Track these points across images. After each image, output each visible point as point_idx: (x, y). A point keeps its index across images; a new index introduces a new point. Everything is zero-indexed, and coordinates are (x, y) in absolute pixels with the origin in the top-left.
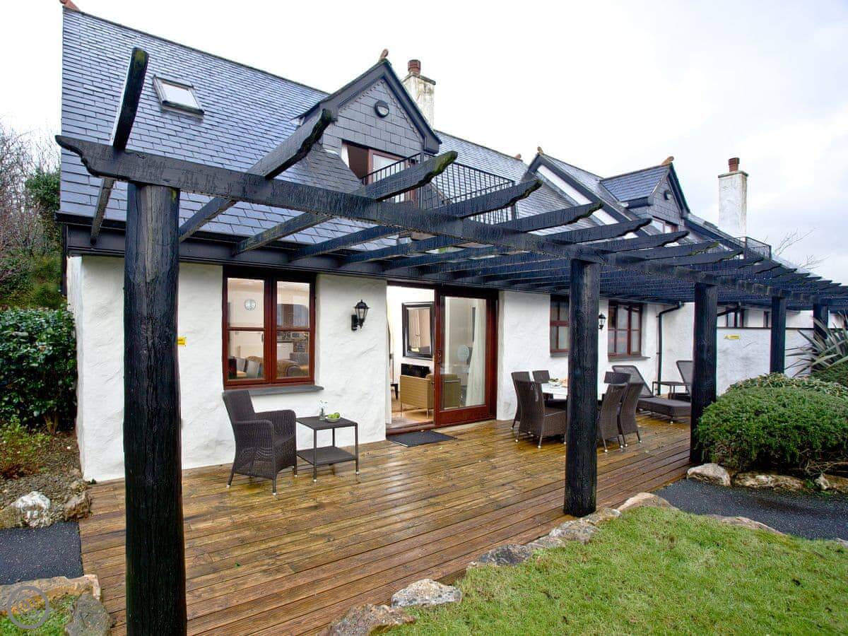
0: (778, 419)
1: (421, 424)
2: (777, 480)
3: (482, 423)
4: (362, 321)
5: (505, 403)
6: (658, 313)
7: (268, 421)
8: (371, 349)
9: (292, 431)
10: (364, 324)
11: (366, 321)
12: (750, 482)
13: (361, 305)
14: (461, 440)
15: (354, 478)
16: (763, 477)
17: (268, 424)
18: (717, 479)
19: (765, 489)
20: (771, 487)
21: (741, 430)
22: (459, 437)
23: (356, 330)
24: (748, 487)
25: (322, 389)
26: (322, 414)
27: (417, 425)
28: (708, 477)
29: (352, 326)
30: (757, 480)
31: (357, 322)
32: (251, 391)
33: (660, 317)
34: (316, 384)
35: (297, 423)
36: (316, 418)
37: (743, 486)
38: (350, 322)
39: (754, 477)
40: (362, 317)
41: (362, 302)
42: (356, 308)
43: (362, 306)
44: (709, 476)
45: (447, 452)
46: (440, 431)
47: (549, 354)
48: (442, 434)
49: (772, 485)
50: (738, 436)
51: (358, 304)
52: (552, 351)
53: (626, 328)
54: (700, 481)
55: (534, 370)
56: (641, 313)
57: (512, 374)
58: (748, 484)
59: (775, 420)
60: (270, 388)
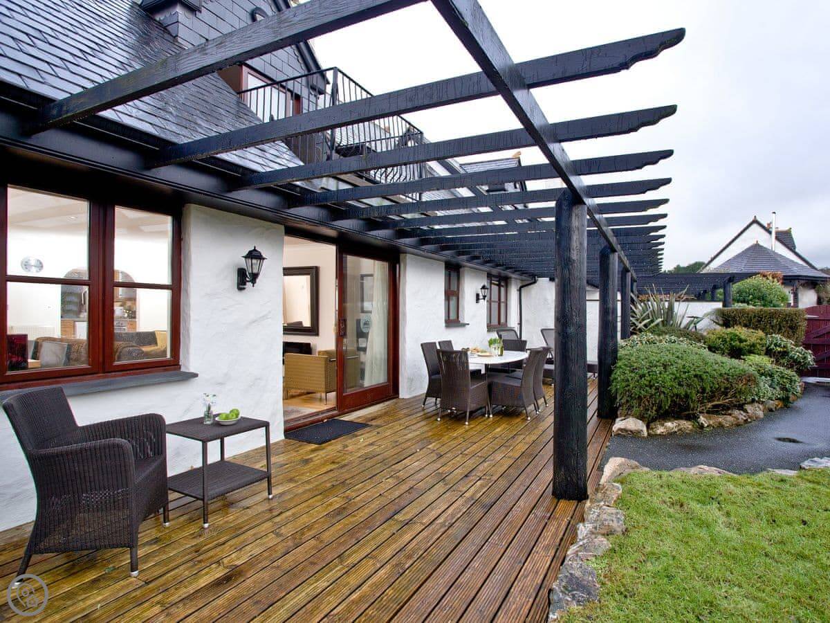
0: (682, 370)
1: (322, 412)
2: (679, 425)
3: (387, 403)
4: (254, 277)
5: (408, 378)
6: (519, 287)
7: (118, 440)
8: (264, 317)
9: (160, 449)
10: (257, 280)
11: (260, 277)
12: (660, 430)
13: (254, 253)
14: (378, 426)
15: (266, 506)
16: (669, 424)
17: (119, 446)
18: (639, 432)
19: (671, 434)
20: (676, 432)
21: (658, 383)
22: (373, 423)
23: (244, 289)
24: (660, 435)
25: (195, 375)
26: (208, 414)
27: (317, 414)
28: (631, 431)
29: (238, 284)
30: (666, 427)
31: (245, 278)
32: (67, 388)
33: (520, 290)
34: (183, 369)
35: (168, 435)
36: (199, 421)
37: (656, 435)
38: (234, 278)
39: (663, 425)
40: (255, 271)
41: (255, 250)
42: (246, 257)
43: (254, 255)
44: (632, 429)
45: (372, 444)
46: (347, 418)
47: (444, 325)
48: (351, 422)
49: (676, 430)
50: (657, 389)
51: (250, 252)
52: (446, 322)
53: (497, 300)
54: (625, 436)
55: (440, 340)
56: (507, 286)
57: (422, 345)
58: (659, 432)
59: (681, 371)
60: (101, 381)
